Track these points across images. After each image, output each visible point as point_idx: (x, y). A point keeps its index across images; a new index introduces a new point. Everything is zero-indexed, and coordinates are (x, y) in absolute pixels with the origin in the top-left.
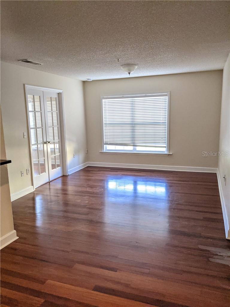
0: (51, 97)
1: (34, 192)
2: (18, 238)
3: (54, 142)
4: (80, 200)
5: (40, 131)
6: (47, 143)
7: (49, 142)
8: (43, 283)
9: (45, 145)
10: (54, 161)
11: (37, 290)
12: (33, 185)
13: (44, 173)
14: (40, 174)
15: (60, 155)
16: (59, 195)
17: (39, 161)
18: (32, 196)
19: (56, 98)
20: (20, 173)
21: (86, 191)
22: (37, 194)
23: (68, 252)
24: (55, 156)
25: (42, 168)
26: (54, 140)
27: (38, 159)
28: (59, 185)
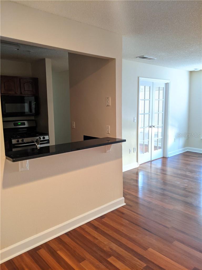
0: (159, 88)
1: (138, 167)
2: (125, 204)
3: (158, 126)
4: (179, 182)
5: (147, 116)
6: (152, 127)
7: (153, 127)
8: (145, 249)
9: (150, 129)
10: (157, 143)
11: (141, 254)
12: (137, 161)
13: (147, 153)
14: (143, 153)
15: (162, 138)
16: (158, 173)
17: (144, 142)
18: (136, 171)
19: (163, 88)
20: (129, 151)
21: (185, 175)
22: (141, 170)
23: (168, 228)
24: (158, 139)
25: (146, 148)
26: (158, 125)
27: (144, 140)
28: (159, 165)
